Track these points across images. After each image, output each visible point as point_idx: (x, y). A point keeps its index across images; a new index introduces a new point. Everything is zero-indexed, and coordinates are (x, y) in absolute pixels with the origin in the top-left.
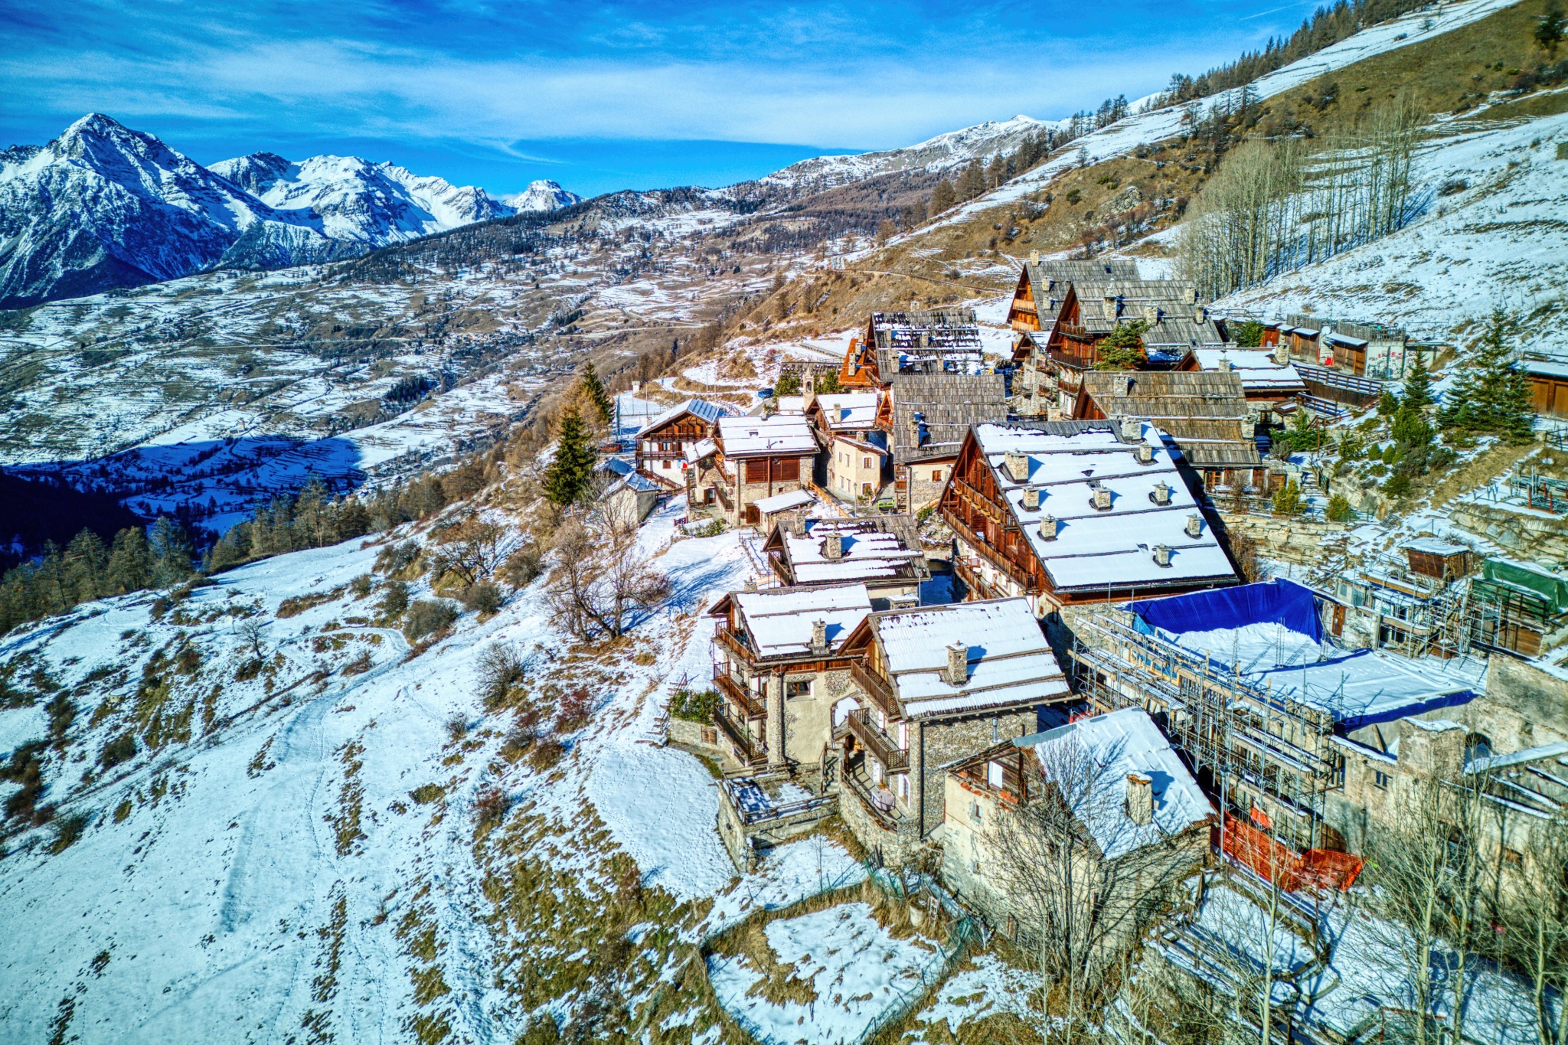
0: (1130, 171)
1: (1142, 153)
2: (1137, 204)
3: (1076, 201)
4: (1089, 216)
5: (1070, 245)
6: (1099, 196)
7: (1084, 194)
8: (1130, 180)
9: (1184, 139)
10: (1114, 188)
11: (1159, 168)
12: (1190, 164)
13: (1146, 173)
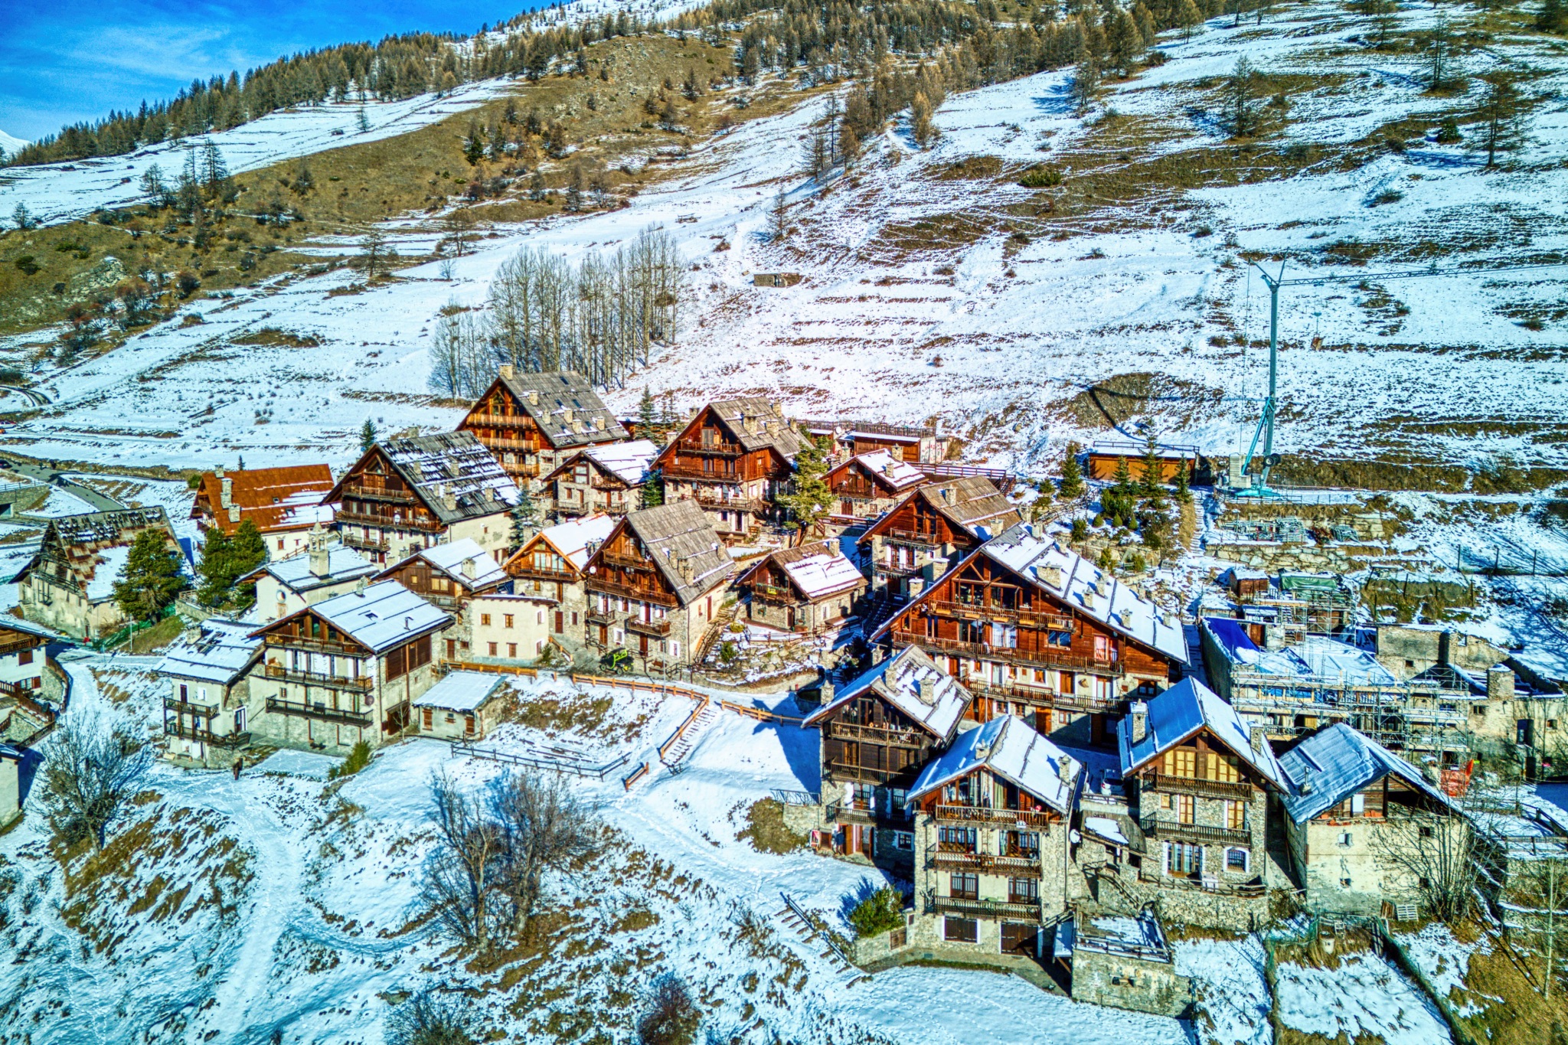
0: (98, 238)
1: (107, 218)
2: (122, 278)
3: (33, 270)
4: (59, 289)
5: (43, 322)
6: (66, 265)
7: (41, 262)
8: (104, 249)
9: (153, 208)
10: (84, 257)
11: (137, 237)
12: (173, 236)
13: (119, 243)
